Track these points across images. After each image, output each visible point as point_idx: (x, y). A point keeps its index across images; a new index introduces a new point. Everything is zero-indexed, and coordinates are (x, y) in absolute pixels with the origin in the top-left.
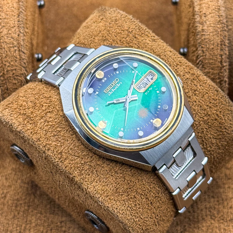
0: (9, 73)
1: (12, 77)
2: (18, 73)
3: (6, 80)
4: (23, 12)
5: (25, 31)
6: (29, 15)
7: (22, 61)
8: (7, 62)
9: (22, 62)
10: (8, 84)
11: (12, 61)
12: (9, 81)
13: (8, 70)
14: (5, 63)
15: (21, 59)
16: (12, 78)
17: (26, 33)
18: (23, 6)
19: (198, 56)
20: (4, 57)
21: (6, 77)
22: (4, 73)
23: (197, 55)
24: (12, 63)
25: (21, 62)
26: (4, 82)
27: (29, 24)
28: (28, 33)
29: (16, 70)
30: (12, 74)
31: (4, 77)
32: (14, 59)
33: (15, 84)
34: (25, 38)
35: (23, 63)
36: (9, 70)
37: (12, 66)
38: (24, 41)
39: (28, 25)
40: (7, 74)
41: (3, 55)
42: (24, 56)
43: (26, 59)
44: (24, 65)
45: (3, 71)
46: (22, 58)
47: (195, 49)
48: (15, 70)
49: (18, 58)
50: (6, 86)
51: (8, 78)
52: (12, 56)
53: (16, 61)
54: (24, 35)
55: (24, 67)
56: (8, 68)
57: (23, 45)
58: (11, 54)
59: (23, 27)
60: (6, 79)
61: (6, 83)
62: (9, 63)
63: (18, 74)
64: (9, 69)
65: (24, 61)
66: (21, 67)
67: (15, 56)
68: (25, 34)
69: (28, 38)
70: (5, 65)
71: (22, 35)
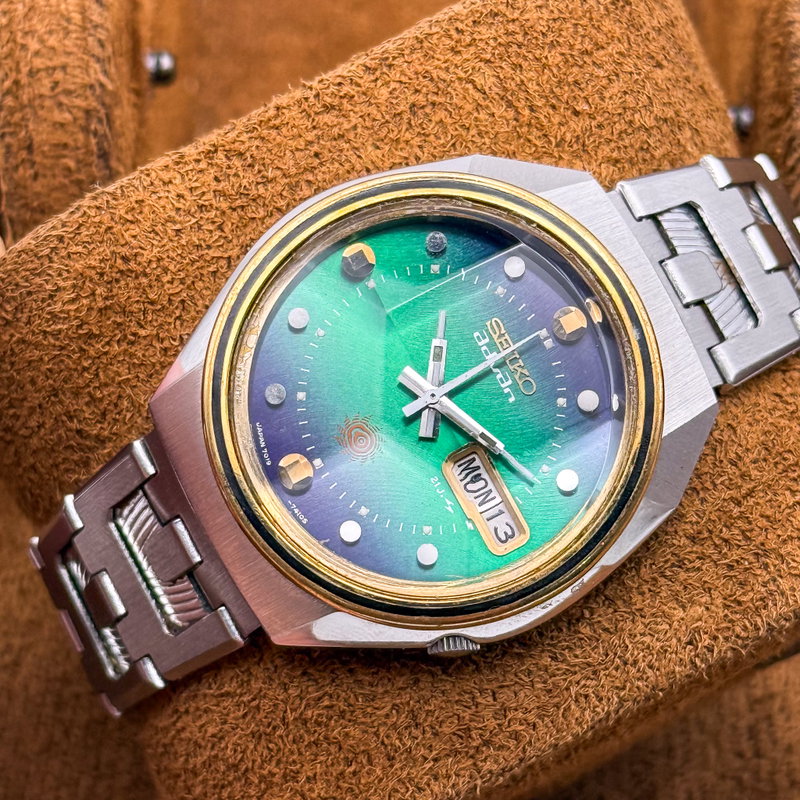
0: (39, 79)
1: (50, 97)
2: (74, 83)
3: (28, 110)
7: (91, 35)
8: (33, 37)
9: (90, 39)
10: (31, 126)
11: (51, 32)
12: (36, 113)
13: (35, 70)
14: (23, 42)
15: (89, 26)
16: (48, 103)
19: (792, 140)
20: (21, 16)
21: (25, 99)
22: (16, 83)
23: (788, 136)
24: (52, 41)
25: (85, 39)
26: (17, 116)
29: (69, 70)
30: (49, 85)
31: (17, 98)
32: (59, 25)
33: (62, 125)
35: (96, 43)
36: (39, 71)
37: (51, 55)
40: (30, 85)
41: (16, 10)
42: (100, 15)
43: (107, 30)
44: (98, 51)
45: (14, 74)
46: (91, 21)
47: (780, 112)
48: (64, 68)
49: (75, 24)
50: (23, 133)
51: (34, 99)
52: (51, 13)
53: (67, 33)
55: (98, 60)
56: (34, 60)
58: (51, 6)
60: (25, 106)
61: (23, 123)
62: (42, 41)
63: (72, 87)
64: (38, 63)
65: (99, 36)
66: (86, 57)
67: (65, 13)
70: (24, 47)
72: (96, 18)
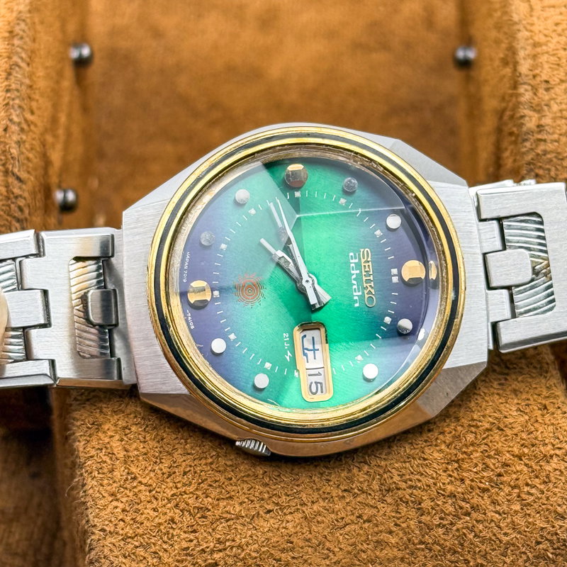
4: (23, 65)
5: (26, 120)
6: (39, 77)
7: (13, 203)
9: (12, 206)
15: (12, 196)
17: (29, 126)
18: (22, 48)
25: (9, 206)
27: (37, 101)
28: (36, 125)
34: (24, 137)
35: (16, 209)
38: (20, 147)
39: (34, 104)
42: (20, 188)
43: (25, 199)
44: (18, 214)
46: (13, 193)
54: (22, 130)
55: (18, 220)
57: (18, 156)
59: (20, 107)
65: (19, 203)
66: (9, 219)
68: (25, 126)
69: (34, 139)
71: (16, 128)
72: (17, 191)
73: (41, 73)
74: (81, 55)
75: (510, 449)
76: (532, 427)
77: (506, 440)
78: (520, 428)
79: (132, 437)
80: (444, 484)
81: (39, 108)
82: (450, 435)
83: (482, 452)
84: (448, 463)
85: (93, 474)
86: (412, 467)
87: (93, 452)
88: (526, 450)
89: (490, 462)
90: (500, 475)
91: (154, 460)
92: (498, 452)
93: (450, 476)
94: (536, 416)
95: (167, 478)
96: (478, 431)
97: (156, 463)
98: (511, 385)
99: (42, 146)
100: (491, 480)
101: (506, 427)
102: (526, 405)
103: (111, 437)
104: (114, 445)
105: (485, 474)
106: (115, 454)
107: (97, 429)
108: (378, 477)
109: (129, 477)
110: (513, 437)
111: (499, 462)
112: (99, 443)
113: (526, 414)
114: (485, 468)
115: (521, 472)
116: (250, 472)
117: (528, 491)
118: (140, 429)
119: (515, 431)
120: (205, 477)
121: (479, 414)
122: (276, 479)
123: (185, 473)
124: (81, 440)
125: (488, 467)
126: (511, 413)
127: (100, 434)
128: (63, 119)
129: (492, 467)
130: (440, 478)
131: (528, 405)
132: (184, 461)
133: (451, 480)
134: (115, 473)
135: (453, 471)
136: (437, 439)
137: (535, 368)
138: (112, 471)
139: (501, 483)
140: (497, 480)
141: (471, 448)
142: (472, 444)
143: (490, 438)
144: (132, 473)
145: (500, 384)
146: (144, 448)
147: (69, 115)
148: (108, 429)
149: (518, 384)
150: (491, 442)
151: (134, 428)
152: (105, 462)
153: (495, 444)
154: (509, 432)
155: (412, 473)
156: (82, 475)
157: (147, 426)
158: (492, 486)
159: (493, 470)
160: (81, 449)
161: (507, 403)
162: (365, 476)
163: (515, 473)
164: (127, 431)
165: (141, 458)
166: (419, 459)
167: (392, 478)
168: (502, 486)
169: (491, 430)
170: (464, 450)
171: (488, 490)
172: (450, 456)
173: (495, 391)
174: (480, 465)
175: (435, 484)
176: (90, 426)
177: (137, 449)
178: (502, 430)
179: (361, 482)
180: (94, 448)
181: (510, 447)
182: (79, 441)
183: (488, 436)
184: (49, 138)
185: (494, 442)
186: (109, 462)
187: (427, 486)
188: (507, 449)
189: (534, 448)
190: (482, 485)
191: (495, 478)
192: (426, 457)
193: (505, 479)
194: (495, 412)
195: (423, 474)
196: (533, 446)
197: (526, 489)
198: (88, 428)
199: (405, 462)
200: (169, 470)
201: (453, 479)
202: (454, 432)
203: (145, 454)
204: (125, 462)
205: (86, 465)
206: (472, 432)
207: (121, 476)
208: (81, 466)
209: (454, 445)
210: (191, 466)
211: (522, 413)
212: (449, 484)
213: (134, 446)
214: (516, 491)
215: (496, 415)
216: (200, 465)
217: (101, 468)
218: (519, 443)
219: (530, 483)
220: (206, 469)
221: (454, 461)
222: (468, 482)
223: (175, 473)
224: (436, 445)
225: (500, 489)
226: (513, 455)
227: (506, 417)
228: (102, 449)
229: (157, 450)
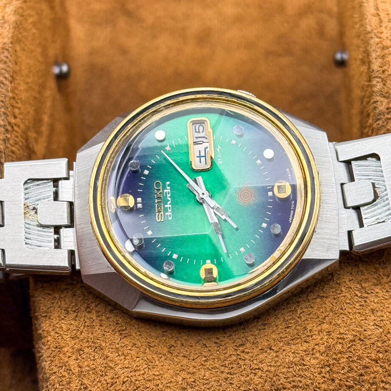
4: (7, 82)
5: (10, 123)
6: (20, 91)
17: (12, 127)
18: (6, 70)
27: (19, 108)
28: (19, 126)
34: (9, 136)
38: (5, 143)
39: (17, 111)
54: (7, 130)
57: (4, 149)
59: (5, 113)
68: (9, 128)
69: (17, 137)
71: (2, 129)
73: (23, 87)
74: (61, 71)
75: (369, 355)
76: (386, 338)
77: (366, 348)
78: (376, 338)
79: (85, 356)
80: (319, 383)
81: (21, 114)
82: (323, 346)
83: (347, 358)
84: (322, 368)
85: (55, 386)
86: (295, 371)
87: (56, 370)
88: (381, 355)
89: (353, 365)
90: (361, 375)
91: (101, 373)
92: (360, 358)
93: (324, 377)
94: (389, 329)
95: (111, 387)
96: (344, 342)
97: (102, 375)
98: (369, 306)
99: (24, 141)
100: (355, 380)
101: (365, 338)
102: (381, 321)
103: (69, 357)
104: (72, 363)
105: (350, 375)
106: (71, 370)
107: (59, 351)
108: (269, 380)
109: (82, 387)
110: (371, 346)
111: (360, 365)
112: (60, 363)
113: (381, 327)
114: (350, 370)
115: (377, 372)
116: (172, 380)
117: (383, 387)
118: (91, 351)
119: (372, 341)
120: (139, 385)
121: (345, 329)
122: (192, 385)
123: (124, 382)
124: (47, 360)
125: (352, 369)
126: (369, 327)
127: (61, 355)
128: (46, 118)
129: (356, 369)
130: (316, 379)
131: (382, 321)
132: (123, 373)
133: (324, 381)
134: (71, 385)
135: (325, 373)
136: (313, 349)
137: (387, 291)
138: (69, 383)
139: (363, 381)
140: (360, 379)
141: (339, 355)
142: (340, 353)
143: (353, 347)
144: (84, 384)
145: (360, 305)
146: (93, 364)
147: (52, 116)
148: (67, 351)
149: (375, 305)
150: (354, 350)
151: (86, 350)
152: (64, 376)
153: (358, 351)
154: (368, 342)
155: (295, 376)
156: (47, 387)
157: (96, 348)
158: (356, 384)
159: (356, 372)
160: (47, 367)
161: (366, 320)
162: (259, 379)
163: (373, 373)
164: (82, 352)
165: (91, 372)
166: (300, 365)
167: (280, 380)
168: (363, 384)
169: (354, 341)
170: (333, 357)
171: (352, 387)
172: (323, 362)
173: (357, 311)
174: (346, 368)
175: (312, 384)
176: (54, 349)
177: (88, 366)
178: (363, 340)
179: (256, 385)
180: (56, 366)
181: (368, 353)
182: (46, 361)
183: (352, 345)
184: (32, 135)
185: (357, 350)
186: (67, 376)
187: (306, 385)
188: (366, 355)
189: (387, 354)
190: (348, 383)
191: (358, 378)
192: (305, 363)
193: (365, 378)
194: (357, 327)
195: (303, 376)
196: (386, 352)
197: (382, 385)
198: (52, 351)
199: (289, 368)
200: (111, 381)
201: (326, 379)
202: (326, 344)
203: (94, 369)
204: (79, 376)
205: (51, 379)
206: (340, 343)
207: (77, 386)
208: (47, 380)
209: (326, 353)
210: (128, 377)
211: (377, 327)
212: (323, 383)
213: (86, 363)
214: (374, 387)
215: (357, 329)
216: (135, 375)
217: (61, 381)
218: (375, 350)
219: (385, 380)
220: (139, 379)
221: (326, 366)
222: (337, 381)
223: (116, 382)
224: (313, 354)
225: (362, 386)
226: (371, 360)
227: (365, 331)
228: (62, 367)
229: (103, 365)
